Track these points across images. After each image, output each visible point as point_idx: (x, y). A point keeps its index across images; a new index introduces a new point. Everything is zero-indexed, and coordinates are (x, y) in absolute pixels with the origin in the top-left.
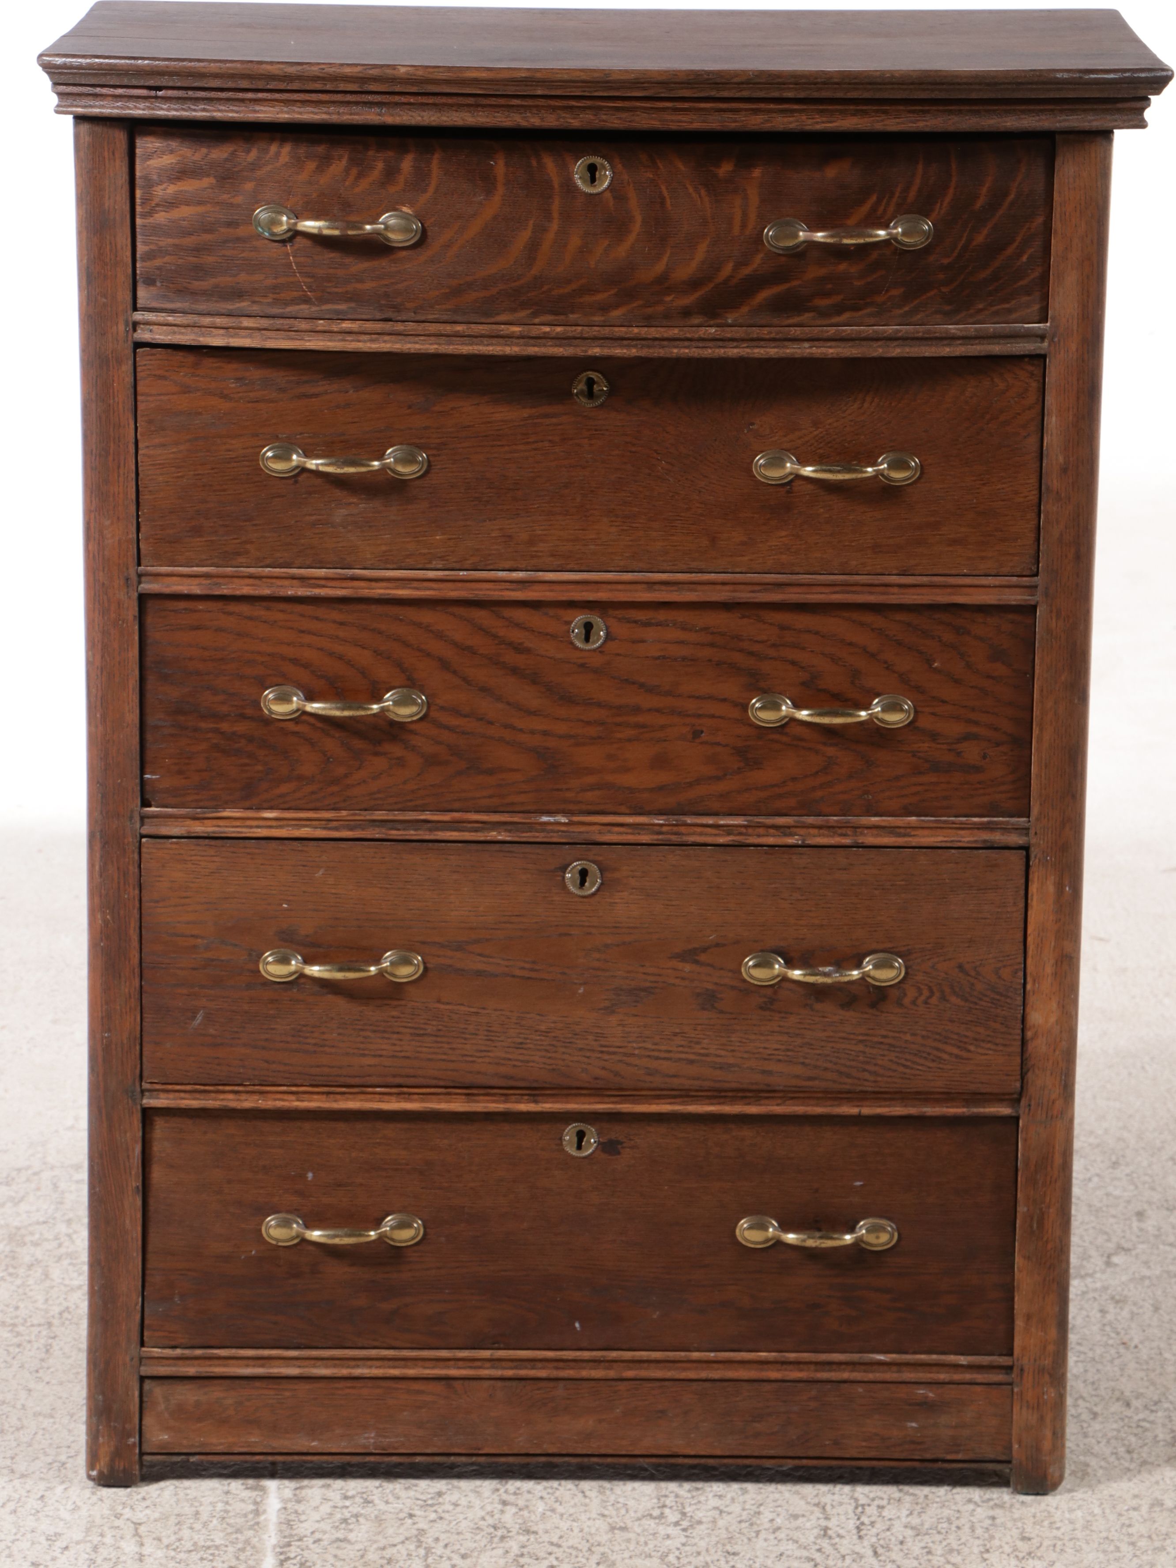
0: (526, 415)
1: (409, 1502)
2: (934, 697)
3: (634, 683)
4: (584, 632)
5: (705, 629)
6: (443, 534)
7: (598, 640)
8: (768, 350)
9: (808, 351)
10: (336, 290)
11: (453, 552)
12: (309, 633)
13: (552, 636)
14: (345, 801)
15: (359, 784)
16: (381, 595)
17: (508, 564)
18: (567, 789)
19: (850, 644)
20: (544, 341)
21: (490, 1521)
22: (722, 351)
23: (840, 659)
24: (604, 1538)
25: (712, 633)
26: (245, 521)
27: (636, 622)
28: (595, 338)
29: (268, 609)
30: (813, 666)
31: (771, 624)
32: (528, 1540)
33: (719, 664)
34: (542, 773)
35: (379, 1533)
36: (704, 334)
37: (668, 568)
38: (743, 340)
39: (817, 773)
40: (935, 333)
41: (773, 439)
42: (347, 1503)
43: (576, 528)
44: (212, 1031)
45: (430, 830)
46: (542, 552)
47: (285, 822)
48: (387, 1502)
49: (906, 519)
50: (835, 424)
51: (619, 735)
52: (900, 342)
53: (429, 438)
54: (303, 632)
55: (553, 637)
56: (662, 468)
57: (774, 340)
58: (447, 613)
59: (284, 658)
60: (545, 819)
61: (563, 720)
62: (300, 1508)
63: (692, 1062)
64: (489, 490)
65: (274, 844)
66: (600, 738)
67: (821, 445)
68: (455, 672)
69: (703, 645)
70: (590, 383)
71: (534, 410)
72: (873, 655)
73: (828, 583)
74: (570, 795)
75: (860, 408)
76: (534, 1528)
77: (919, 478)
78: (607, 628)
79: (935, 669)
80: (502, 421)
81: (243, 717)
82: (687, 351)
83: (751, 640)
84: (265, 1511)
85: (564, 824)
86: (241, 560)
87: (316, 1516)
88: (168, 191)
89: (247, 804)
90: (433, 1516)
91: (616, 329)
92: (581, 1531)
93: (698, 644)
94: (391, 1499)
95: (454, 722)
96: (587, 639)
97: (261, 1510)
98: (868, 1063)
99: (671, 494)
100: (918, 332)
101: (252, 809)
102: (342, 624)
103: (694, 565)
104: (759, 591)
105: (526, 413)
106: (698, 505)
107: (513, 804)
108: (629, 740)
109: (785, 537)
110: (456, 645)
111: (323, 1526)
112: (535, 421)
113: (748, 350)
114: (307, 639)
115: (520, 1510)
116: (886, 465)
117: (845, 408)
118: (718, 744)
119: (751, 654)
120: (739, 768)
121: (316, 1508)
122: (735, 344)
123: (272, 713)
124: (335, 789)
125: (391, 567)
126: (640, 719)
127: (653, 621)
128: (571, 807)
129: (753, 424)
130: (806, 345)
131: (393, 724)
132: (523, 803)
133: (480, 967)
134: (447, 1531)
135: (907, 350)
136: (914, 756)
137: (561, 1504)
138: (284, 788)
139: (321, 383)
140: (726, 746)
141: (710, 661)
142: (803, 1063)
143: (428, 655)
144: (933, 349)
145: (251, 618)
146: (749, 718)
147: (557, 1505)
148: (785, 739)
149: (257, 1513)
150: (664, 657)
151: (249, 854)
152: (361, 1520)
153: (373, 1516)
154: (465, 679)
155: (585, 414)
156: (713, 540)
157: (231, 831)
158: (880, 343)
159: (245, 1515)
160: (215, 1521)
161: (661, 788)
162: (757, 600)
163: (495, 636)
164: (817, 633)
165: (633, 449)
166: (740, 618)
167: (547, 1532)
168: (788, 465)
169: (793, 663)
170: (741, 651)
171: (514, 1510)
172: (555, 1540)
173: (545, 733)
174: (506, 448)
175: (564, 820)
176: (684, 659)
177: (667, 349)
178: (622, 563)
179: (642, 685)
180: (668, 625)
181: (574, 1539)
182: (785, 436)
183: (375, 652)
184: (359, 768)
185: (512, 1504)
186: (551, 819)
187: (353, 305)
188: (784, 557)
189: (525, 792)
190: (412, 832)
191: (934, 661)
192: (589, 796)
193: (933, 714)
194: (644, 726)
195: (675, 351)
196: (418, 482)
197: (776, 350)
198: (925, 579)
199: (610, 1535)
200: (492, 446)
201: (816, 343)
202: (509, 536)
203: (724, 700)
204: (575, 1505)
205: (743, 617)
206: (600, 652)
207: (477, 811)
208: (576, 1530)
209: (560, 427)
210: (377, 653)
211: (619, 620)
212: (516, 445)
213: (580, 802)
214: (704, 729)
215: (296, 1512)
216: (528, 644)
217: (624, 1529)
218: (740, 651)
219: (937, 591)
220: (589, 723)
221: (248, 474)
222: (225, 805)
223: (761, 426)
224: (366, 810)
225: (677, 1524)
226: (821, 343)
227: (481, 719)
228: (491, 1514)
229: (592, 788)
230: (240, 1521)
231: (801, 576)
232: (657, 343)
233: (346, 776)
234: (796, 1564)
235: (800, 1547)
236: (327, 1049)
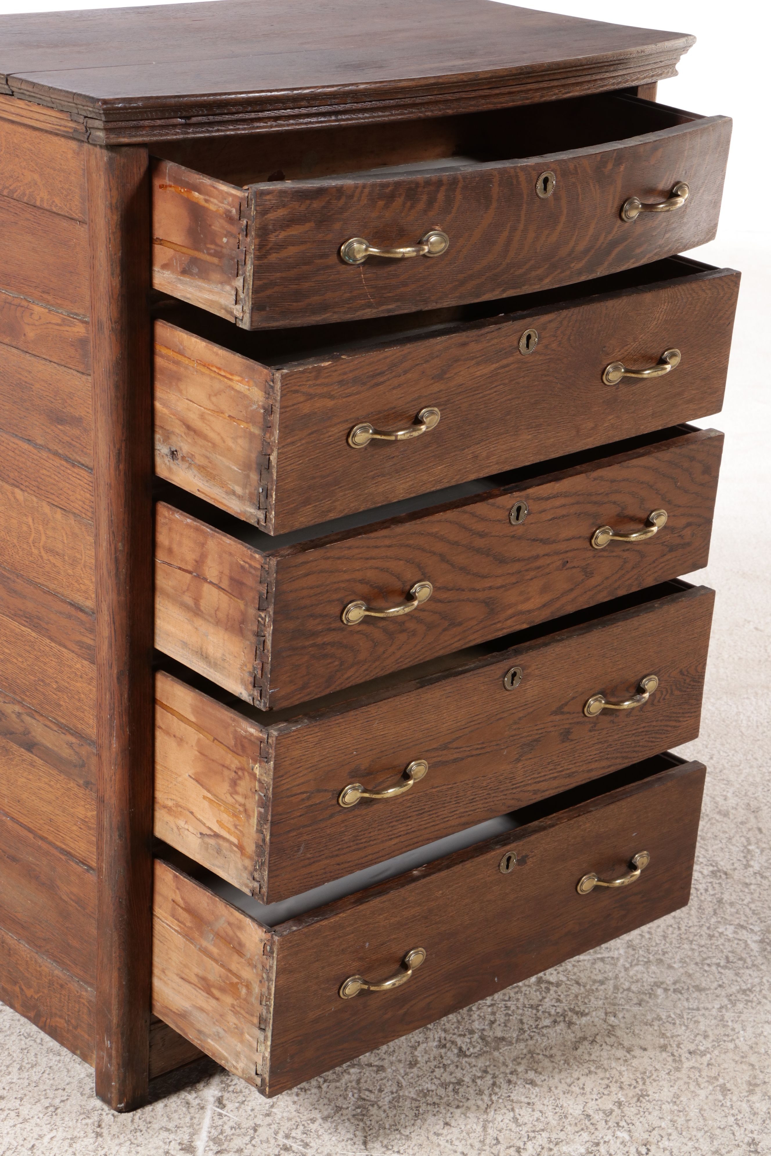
0: (493, 368)
2: (677, 505)
3: (538, 540)
4: (516, 513)
7: (523, 517)
10: (389, 295)
23: (636, 493)
26: (336, 486)
27: (542, 499)
33: (579, 514)
34: (486, 615)
41: (614, 355)
43: (512, 441)
44: (309, 856)
50: (644, 338)
51: (526, 578)
53: (440, 398)
54: (367, 559)
55: (499, 522)
59: (356, 581)
61: (500, 576)
63: (555, 778)
64: (468, 427)
66: (517, 582)
67: (636, 353)
68: (447, 561)
71: (497, 364)
78: (529, 507)
79: (679, 486)
80: (480, 376)
81: (332, 630)
88: (280, 237)
93: (570, 505)
95: (445, 596)
96: (518, 518)
98: (635, 747)
102: (389, 546)
108: (531, 579)
110: (449, 542)
112: (498, 371)
118: (575, 567)
119: (596, 503)
120: (582, 580)
123: (349, 622)
126: (539, 563)
129: (605, 347)
133: (455, 756)
138: (350, 673)
140: (579, 567)
141: (575, 513)
142: (607, 758)
143: (435, 554)
145: (339, 558)
150: (554, 518)
154: (452, 565)
161: (544, 606)
163: (469, 531)
169: (614, 503)
173: (491, 588)
176: (563, 516)
179: (541, 541)
180: (557, 497)
182: (619, 351)
183: (406, 561)
187: (399, 304)
189: (477, 631)
191: (679, 482)
193: (676, 516)
194: (539, 568)
200: (474, 395)
203: (580, 537)
211: (534, 500)
214: (569, 560)
216: (486, 531)
218: (590, 502)
220: (513, 574)
223: (609, 347)
227: (459, 590)
233: (384, 652)
236: (372, 843)
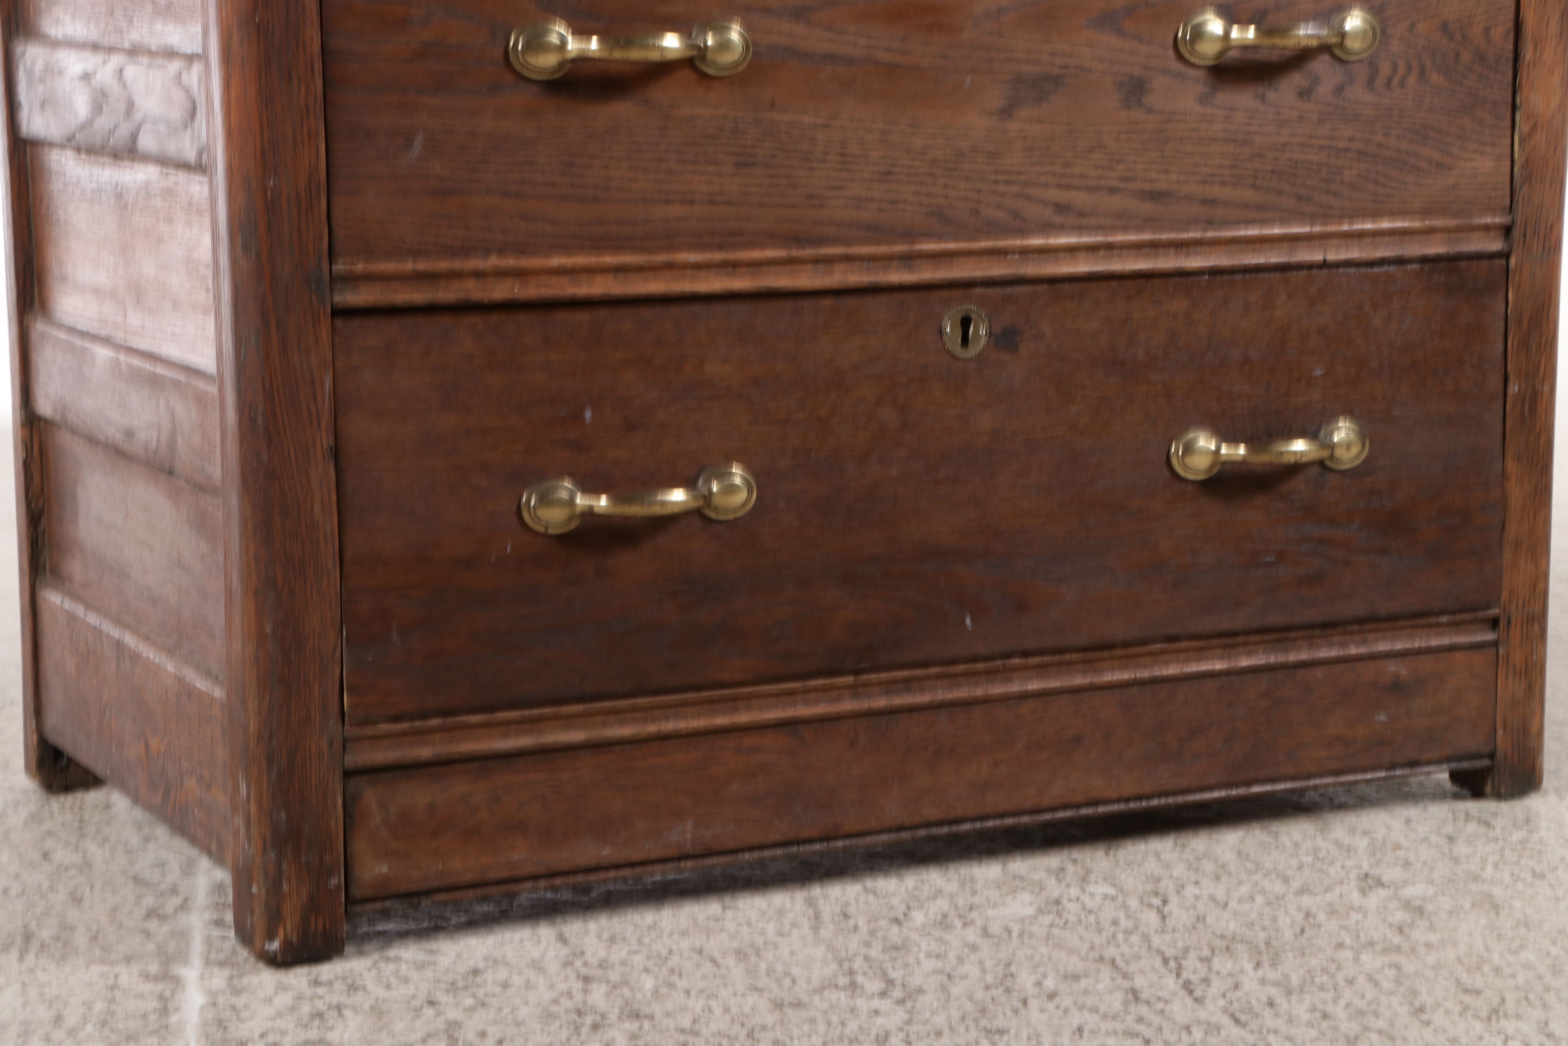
1: (425, 987)
21: (567, 1003)
24: (770, 1019)
32: (641, 1028)
35: (381, 1030)
42: (321, 991)
48: (388, 987)
62: (241, 1001)
76: (646, 1010)
84: (178, 1009)
87: (269, 1011)
90: (469, 1002)
92: (727, 1010)
94: (393, 981)
97: (171, 1007)
111: (280, 1023)
115: (615, 987)
121: (269, 1000)
134: (495, 1022)
137: (680, 976)
147: (675, 979)
149: (164, 1011)
152: (347, 1013)
153: (366, 1007)
159: (145, 1016)
160: (89, 1028)
167: (668, 1014)
171: (604, 988)
172: (687, 1023)
181: (719, 1023)
185: (600, 980)
199: (777, 1015)
204: (704, 977)
208: (718, 1011)
215: (233, 1008)
217: (798, 1005)
225: (883, 994)
228: (569, 994)
230: (132, 1025)
234: (1111, 1041)
235: (1105, 1017)
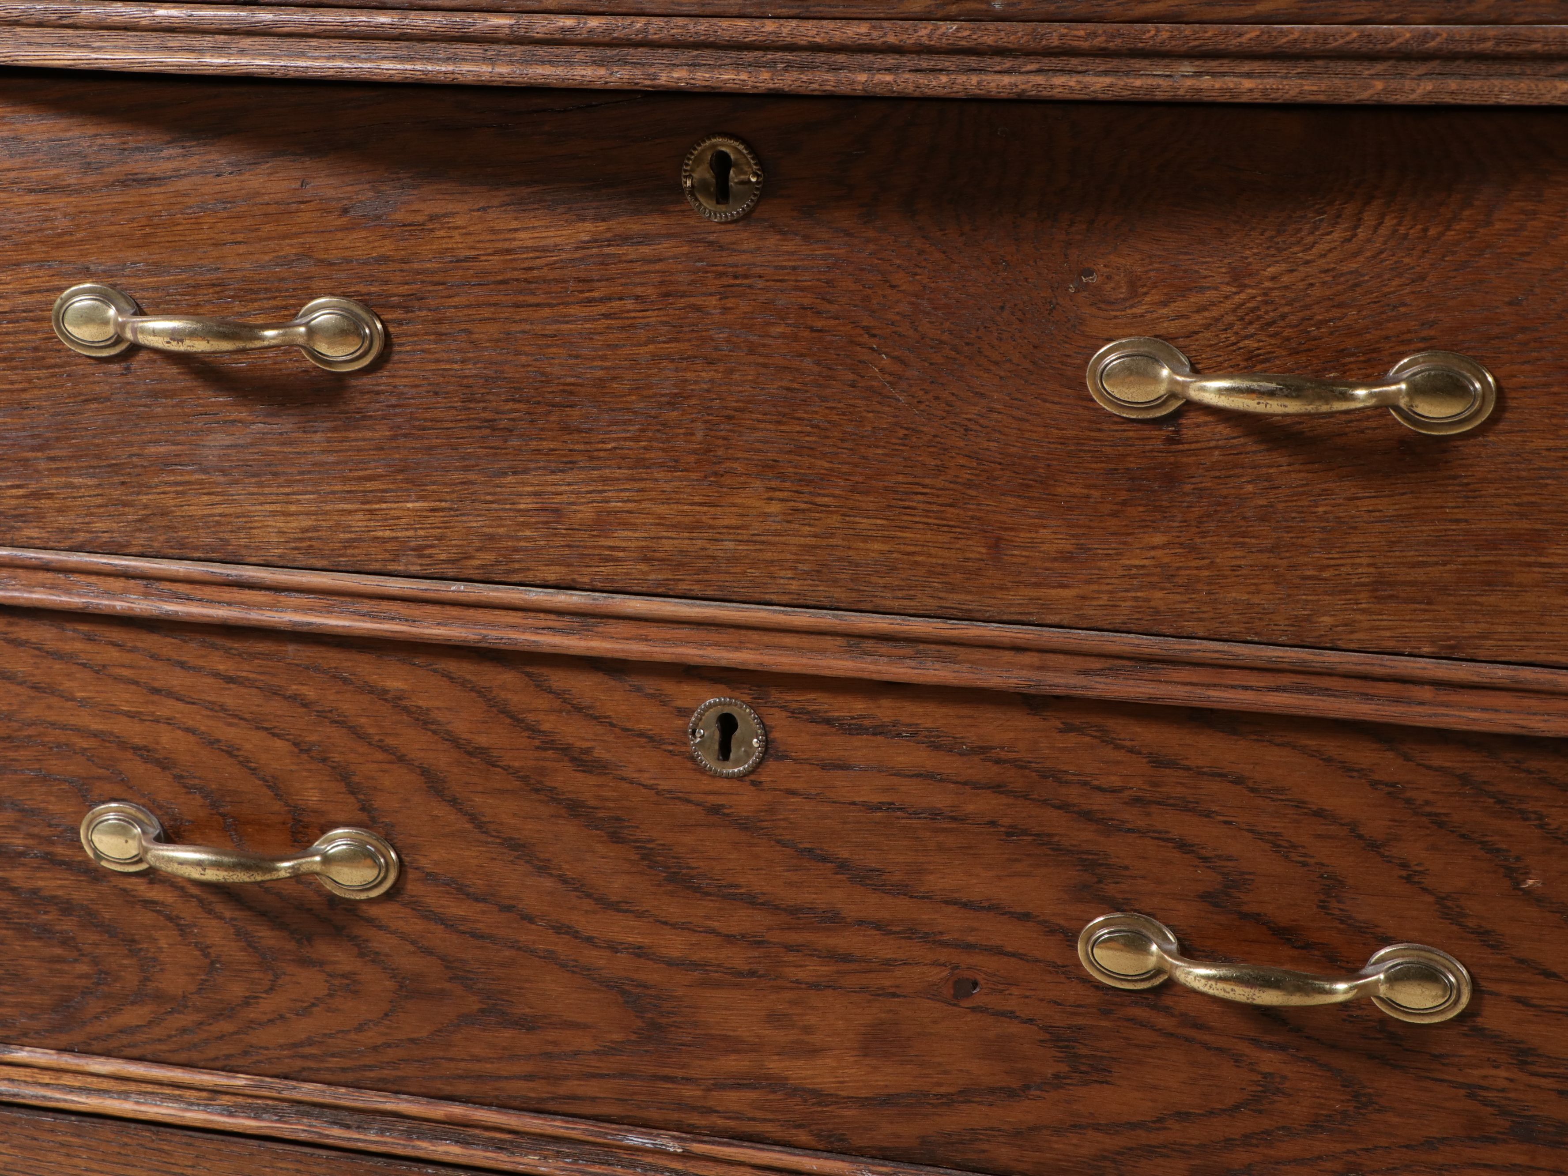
0: (585, 237)
2: (1522, 961)
3: (824, 859)
4: (717, 735)
5: (982, 750)
6: (421, 498)
7: (748, 755)
8: (1088, 79)
9: (1189, 82)
11: (440, 538)
12: (170, 694)
13: (651, 739)
14: (245, 1053)
15: (271, 1021)
16: (295, 623)
17: (552, 574)
18: (688, 1080)
19: (1319, 814)
20: (565, 50)
22: (974, 79)
23: (1294, 846)
25: (998, 762)
26: (33, 449)
27: (828, 722)
28: (677, 45)
29: (89, 639)
30: (1229, 858)
31: (1131, 751)
33: (1012, 832)
34: (633, 1037)
36: (930, 36)
37: (896, 604)
38: (1028, 53)
39: (1237, 1107)
40: (1530, 41)
41: (1137, 311)
43: (697, 499)
45: (409, 1134)
46: (624, 549)
47: (133, 1087)
49: (1458, 521)
50: (1286, 279)
51: (792, 973)
52: (1434, 65)
53: (386, 282)
54: (156, 691)
55: (653, 740)
56: (881, 370)
57: (1103, 53)
58: (435, 671)
59: (123, 745)
60: (635, 1140)
61: (674, 926)
64: (510, 406)
65: (107, 1130)
66: (752, 973)
67: (1251, 330)
68: (454, 802)
69: (976, 786)
70: (722, 163)
71: (602, 226)
72: (1374, 846)
73: (1259, 664)
74: (689, 1092)
75: (1348, 240)
77: (1493, 420)
78: (767, 730)
79: (1528, 892)
80: (535, 249)
81: (52, 861)
82: (889, 78)
83: (1085, 784)
85: (674, 1155)
86: (31, 532)
89: (64, 1039)
91: (725, 23)
93: (965, 783)
95: (456, 909)
96: (725, 752)
99: (902, 432)
100: (1485, 39)
101: (73, 1051)
102: (230, 680)
103: (954, 599)
104: (1099, 672)
105: (585, 230)
106: (962, 461)
107: (574, 1098)
108: (815, 986)
109: (1163, 547)
110: (455, 741)
112: (607, 250)
113: (1040, 79)
114: (167, 708)
116: (1403, 386)
117: (1310, 239)
118: (1011, 1015)
119: (1087, 816)
120: (1056, 1076)
122: (1008, 64)
123: (102, 859)
124: (225, 1026)
125: (319, 563)
126: (840, 941)
127: (866, 723)
128: (696, 1119)
129: (1089, 273)
130: (1187, 68)
131: (333, 901)
132: (593, 1099)
135: (1453, 84)
136: (1471, 1096)
138: (132, 1016)
139: (165, 153)
140: (1030, 1021)
141: (993, 823)
143: (401, 759)
144: (1524, 85)
145: (58, 656)
146: (1079, 965)
148: (1162, 1021)
150: (890, 807)
151: (62, 1145)
154: (473, 818)
155: (712, 237)
156: (996, 545)
157: (30, 1093)
158: (1379, 67)
161: (886, 1100)
162: (1090, 693)
163: (533, 730)
164: (1239, 781)
165: (819, 324)
166: (1061, 731)
168: (1165, 372)
169: (1183, 846)
170: (1063, 807)
173: (640, 952)
174: (547, 312)
175: (673, 1147)
176: (935, 814)
177: (843, 75)
178: (794, 586)
179: (842, 866)
180: (899, 735)
182: (1164, 304)
183: (296, 744)
184: (272, 989)
186: (647, 1142)
188: (1159, 594)
189: (602, 1076)
190: (372, 1137)
191: (1527, 874)
192: (733, 1099)
193: (1518, 1000)
194: (846, 958)
195: (862, 77)
196: (366, 381)
197: (1107, 80)
198: (1500, 673)
200: (517, 306)
201: (1213, 64)
202: (556, 511)
203: (1025, 917)
205: (1068, 729)
206: (753, 783)
207: (503, 1106)
209: (658, 266)
210: (301, 747)
211: (794, 714)
212: (566, 304)
213: (711, 1111)
214: (980, 978)
216: (599, 752)
218: (1059, 808)
219: (1532, 703)
220: (730, 939)
221: (36, 349)
222: (22, 1039)
223: (1109, 278)
224: (286, 1077)
226: (1225, 65)
227: (509, 909)
229: (740, 1083)
231: (1198, 644)
232: (821, 57)
233: (247, 1002)
